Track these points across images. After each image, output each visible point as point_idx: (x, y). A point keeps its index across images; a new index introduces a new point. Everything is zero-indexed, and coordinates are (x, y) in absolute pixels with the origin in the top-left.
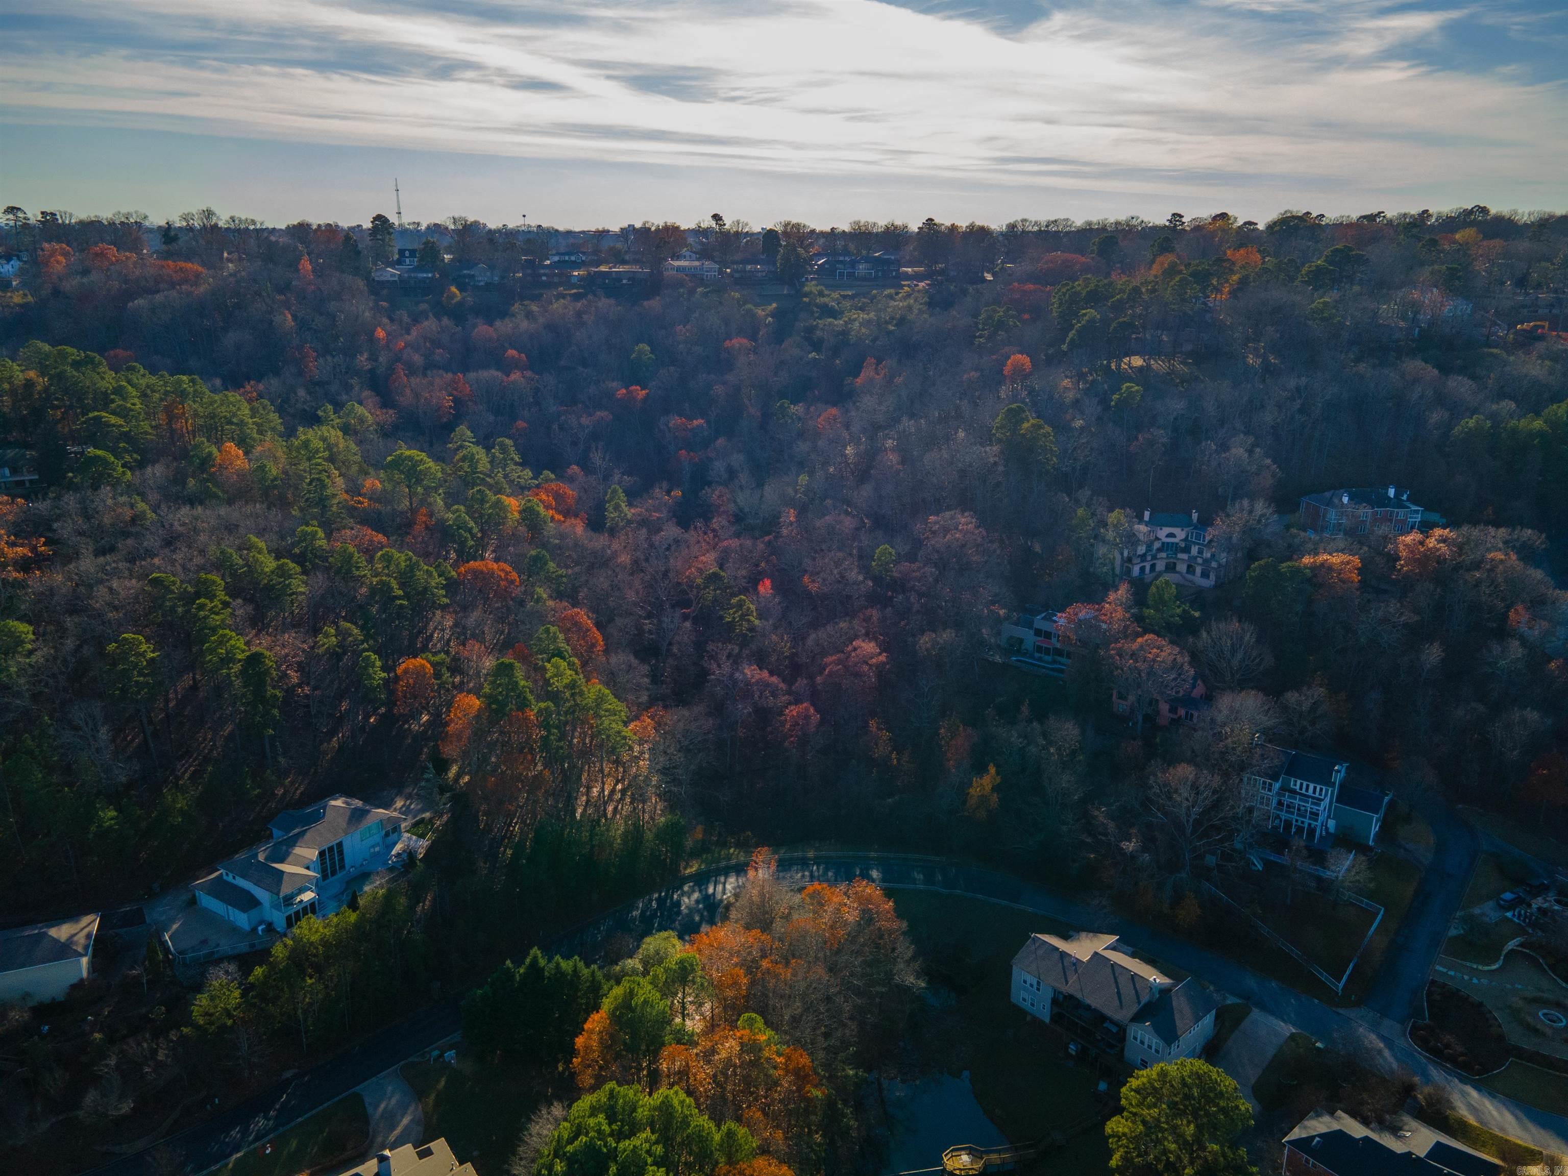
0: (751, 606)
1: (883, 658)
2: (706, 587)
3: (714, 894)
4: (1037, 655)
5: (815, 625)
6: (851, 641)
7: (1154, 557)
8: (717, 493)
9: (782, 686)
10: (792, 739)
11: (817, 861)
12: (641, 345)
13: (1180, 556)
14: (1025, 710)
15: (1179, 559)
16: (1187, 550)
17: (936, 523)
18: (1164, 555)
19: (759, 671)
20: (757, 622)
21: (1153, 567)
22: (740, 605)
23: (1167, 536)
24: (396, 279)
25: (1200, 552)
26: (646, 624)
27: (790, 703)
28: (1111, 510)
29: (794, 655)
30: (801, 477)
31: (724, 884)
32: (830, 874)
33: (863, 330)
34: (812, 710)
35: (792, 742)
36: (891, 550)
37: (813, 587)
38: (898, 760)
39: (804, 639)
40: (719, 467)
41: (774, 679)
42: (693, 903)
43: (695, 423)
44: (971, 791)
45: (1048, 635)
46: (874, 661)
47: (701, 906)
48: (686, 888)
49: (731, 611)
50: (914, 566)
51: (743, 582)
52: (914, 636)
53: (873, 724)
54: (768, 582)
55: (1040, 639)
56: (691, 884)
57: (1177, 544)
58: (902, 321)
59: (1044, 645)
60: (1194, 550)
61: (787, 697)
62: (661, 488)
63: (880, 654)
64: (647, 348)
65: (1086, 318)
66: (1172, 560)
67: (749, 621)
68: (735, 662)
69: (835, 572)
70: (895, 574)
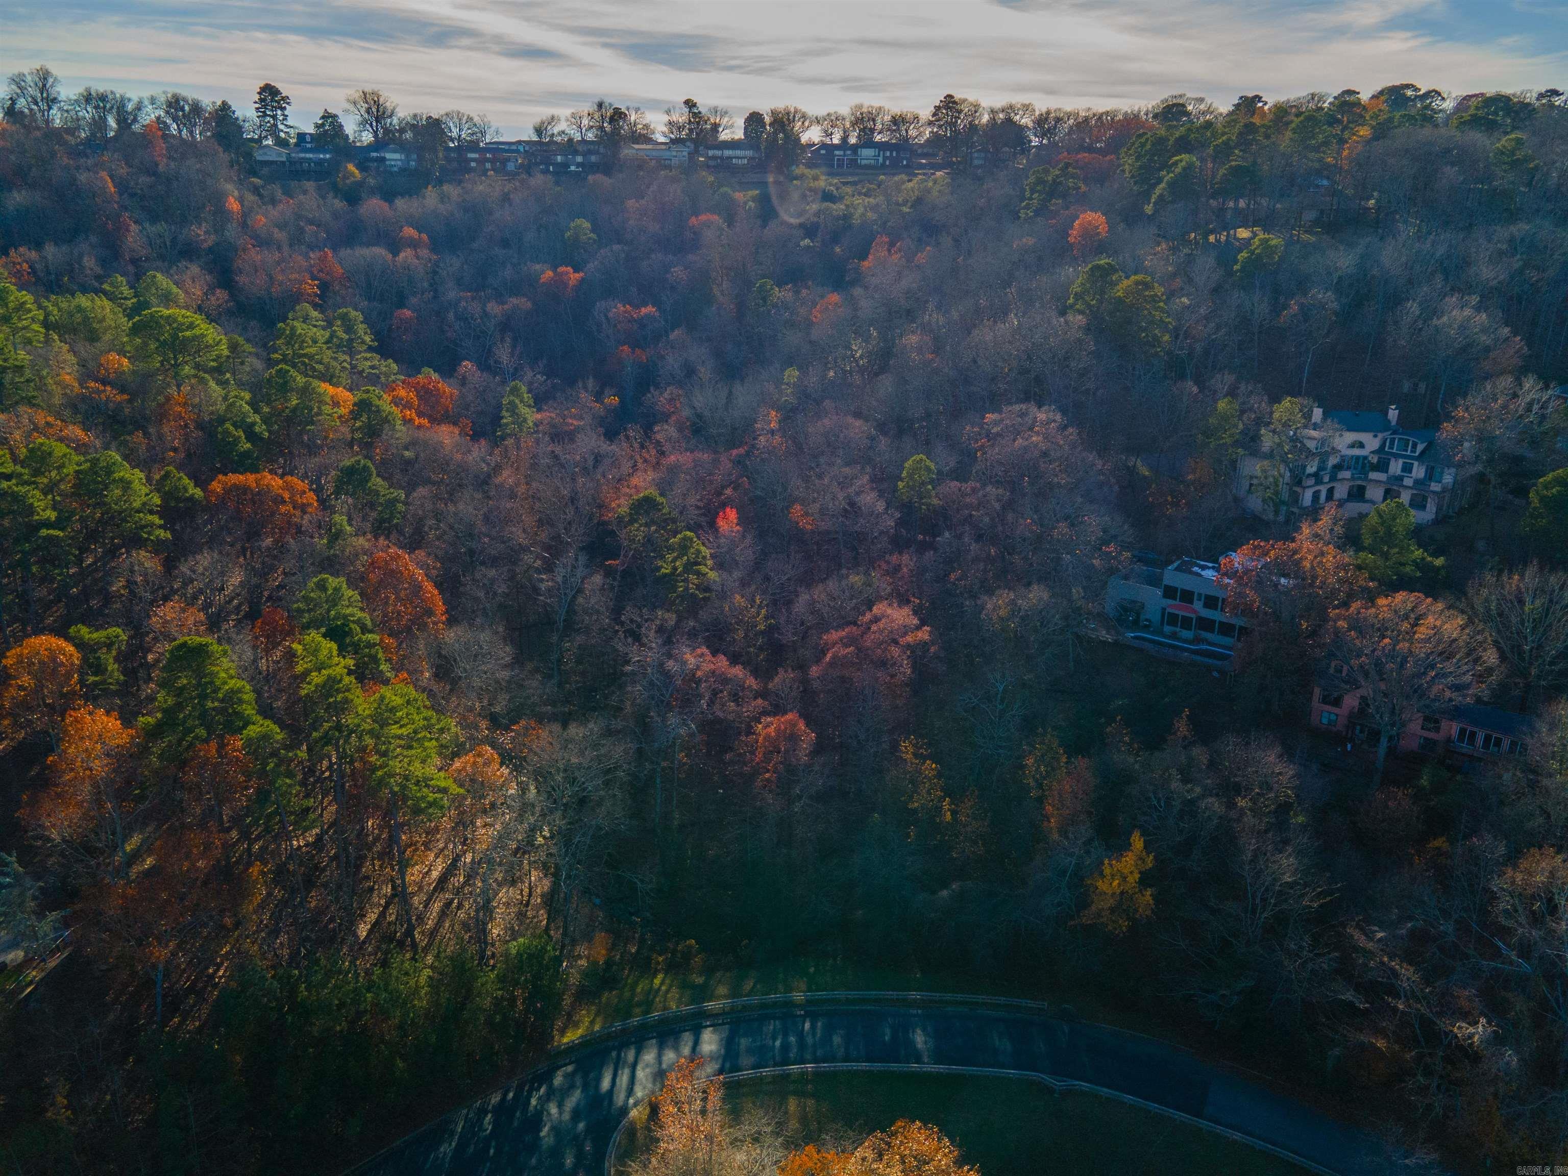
0: (703, 548)
1: (924, 634)
2: (632, 521)
3: (611, 1092)
4: (1167, 629)
5: (808, 580)
6: (870, 605)
7: (1333, 478)
8: (666, 395)
9: (752, 682)
10: (767, 775)
11: (812, 1010)
12: (578, 221)
13: (1373, 475)
14: (1182, 727)
15: (1371, 480)
16: (1382, 466)
17: (996, 423)
18: (1347, 474)
19: (709, 657)
20: (712, 575)
21: (1331, 491)
22: (684, 547)
23: (1352, 446)
24: (284, 159)
25: (1407, 468)
26: (542, 580)
27: (765, 713)
28: (1275, 399)
29: (771, 629)
30: (787, 373)
31: (634, 1067)
32: (837, 1040)
33: (869, 214)
34: (802, 726)
35: (768, 780)
36: (928, 462)
37: (806, 524)
38: (954, 813)
39: (789, 603)
40: (672, 362)
41: (737, 671)
42: (566, 1116)
43: (644, 311)
44: (1102, 885)
45: (1188, 596)
46: (909, 639)
47: (581, 1126)
48: (558, 1080)
49: (669, 557)
50: (967, 487)
51: (693, 513)
52: (975, 597)
53: (907, 748)
54: (732, 515)
55: (1170, 602)
56: (570, 1068)
57: (1365, 458)
58: (919, 201)
59: (1181, 613)
60: (1396, 467)
61: (759, 701)
62: (585, 388)
63: (918, 628)
64: (587, 225)
65: (1183, 163)
66: (1359, 483)
67: (698, 573)
68: (668, 642)
69: (841, 496)
70: (935, 501)
